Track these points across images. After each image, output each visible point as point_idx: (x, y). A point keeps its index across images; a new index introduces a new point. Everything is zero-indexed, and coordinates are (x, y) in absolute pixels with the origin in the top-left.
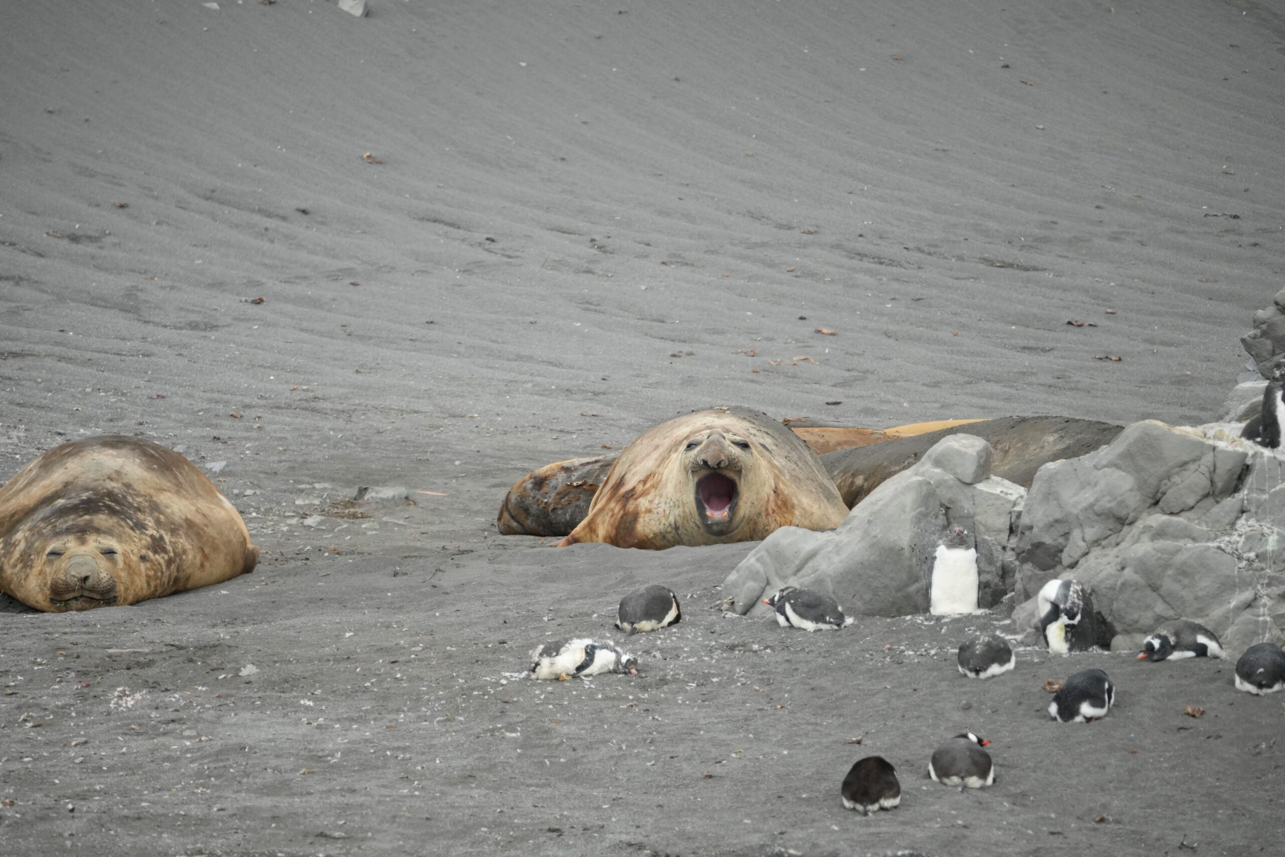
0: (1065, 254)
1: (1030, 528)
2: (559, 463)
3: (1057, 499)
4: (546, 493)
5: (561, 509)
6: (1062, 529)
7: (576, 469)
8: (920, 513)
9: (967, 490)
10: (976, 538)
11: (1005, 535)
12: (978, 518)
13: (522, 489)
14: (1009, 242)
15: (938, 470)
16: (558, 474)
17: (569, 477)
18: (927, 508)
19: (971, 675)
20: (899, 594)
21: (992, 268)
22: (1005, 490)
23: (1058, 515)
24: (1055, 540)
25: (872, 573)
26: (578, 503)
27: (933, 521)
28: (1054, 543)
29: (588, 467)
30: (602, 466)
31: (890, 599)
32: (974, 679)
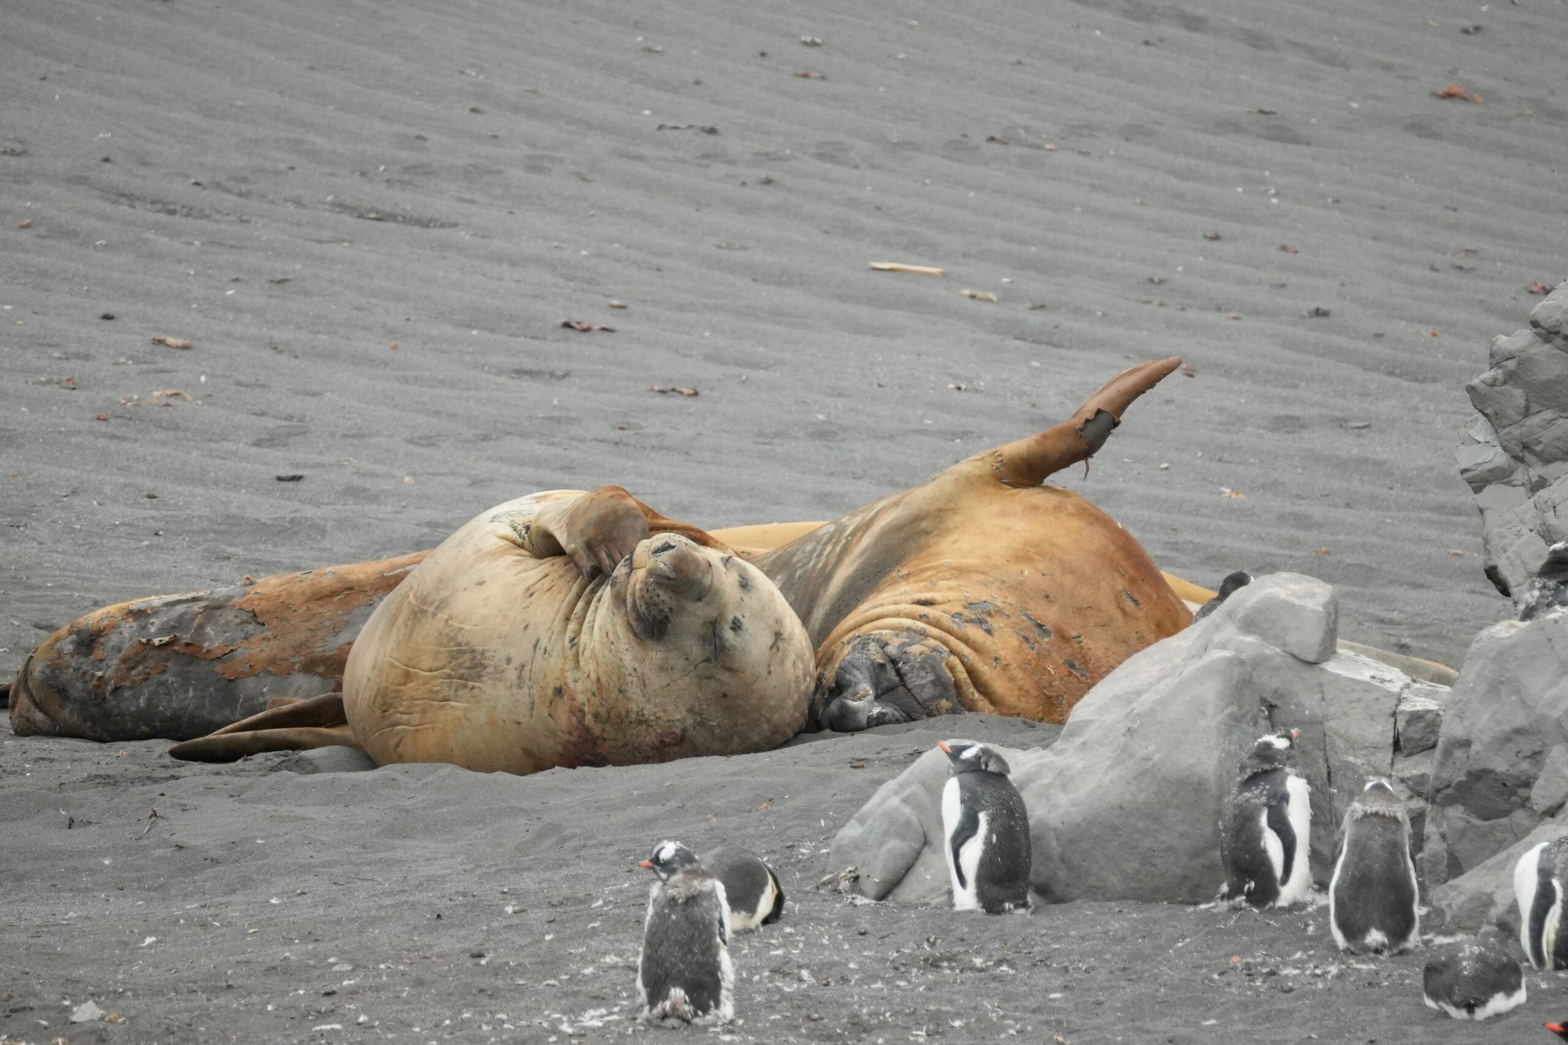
0: (467, 196)
1: (1466, 744)
2: (123, 605)
3: (1518, 692)
4: (102, 660)
5: (131, 688)
6: (1527, 745)
7: (156, 612)
8: (1231, 716)
9: (1308, 674)
10: (1327, 760)
11: (1388, 755)
12: (1332, 724)
13: (54, 654)
14: (363, 174)
15: (1251, 639)
16: (123, 624)
17: (144, 628)
18: (1240, 708)
19: (1461, 1014)
20: (1196, 863)
21: (361, 221)
22: (1378, 675)
23: (1520, 720)
24: (1513, 765)
25: (1141, 824)
26: (163, 678)
27: (1251, 730)
28: (1514, 771)
29: (180, 609)
30: (206, 608)
31: (1178, 871)
32: (1464, 1021)
